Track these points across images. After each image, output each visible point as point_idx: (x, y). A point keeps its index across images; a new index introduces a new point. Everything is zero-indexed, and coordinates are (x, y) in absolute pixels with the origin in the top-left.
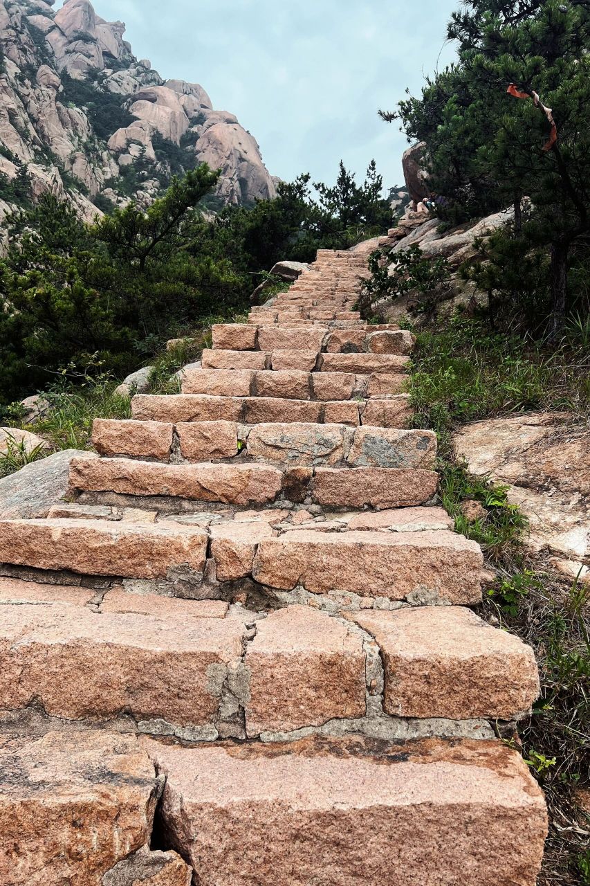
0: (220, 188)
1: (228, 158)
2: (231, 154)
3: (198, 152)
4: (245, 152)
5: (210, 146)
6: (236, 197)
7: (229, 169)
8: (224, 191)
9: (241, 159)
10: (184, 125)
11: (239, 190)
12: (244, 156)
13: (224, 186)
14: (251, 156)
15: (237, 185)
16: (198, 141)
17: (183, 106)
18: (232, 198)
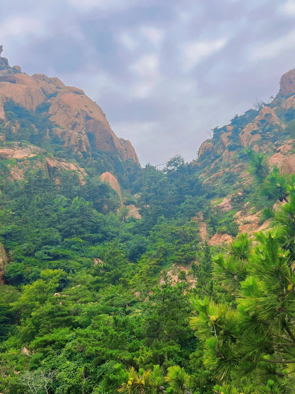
0: (69, 140)
1: (76, 117)
2: (78, 114)
3: (51, 115)
4: (91, 112)
5: (60, 109)
6: (84, 146)
7: (78, 126)
8: (72, 142)
9: (88, 118)
10: (40, 99)
11: (87, 141)
12: (90, 115)
13: (73, 138)
14: (96, 115)
15: (85, 137)
16: (51, 107)
17: (42, 88)
18: (80, 147)
